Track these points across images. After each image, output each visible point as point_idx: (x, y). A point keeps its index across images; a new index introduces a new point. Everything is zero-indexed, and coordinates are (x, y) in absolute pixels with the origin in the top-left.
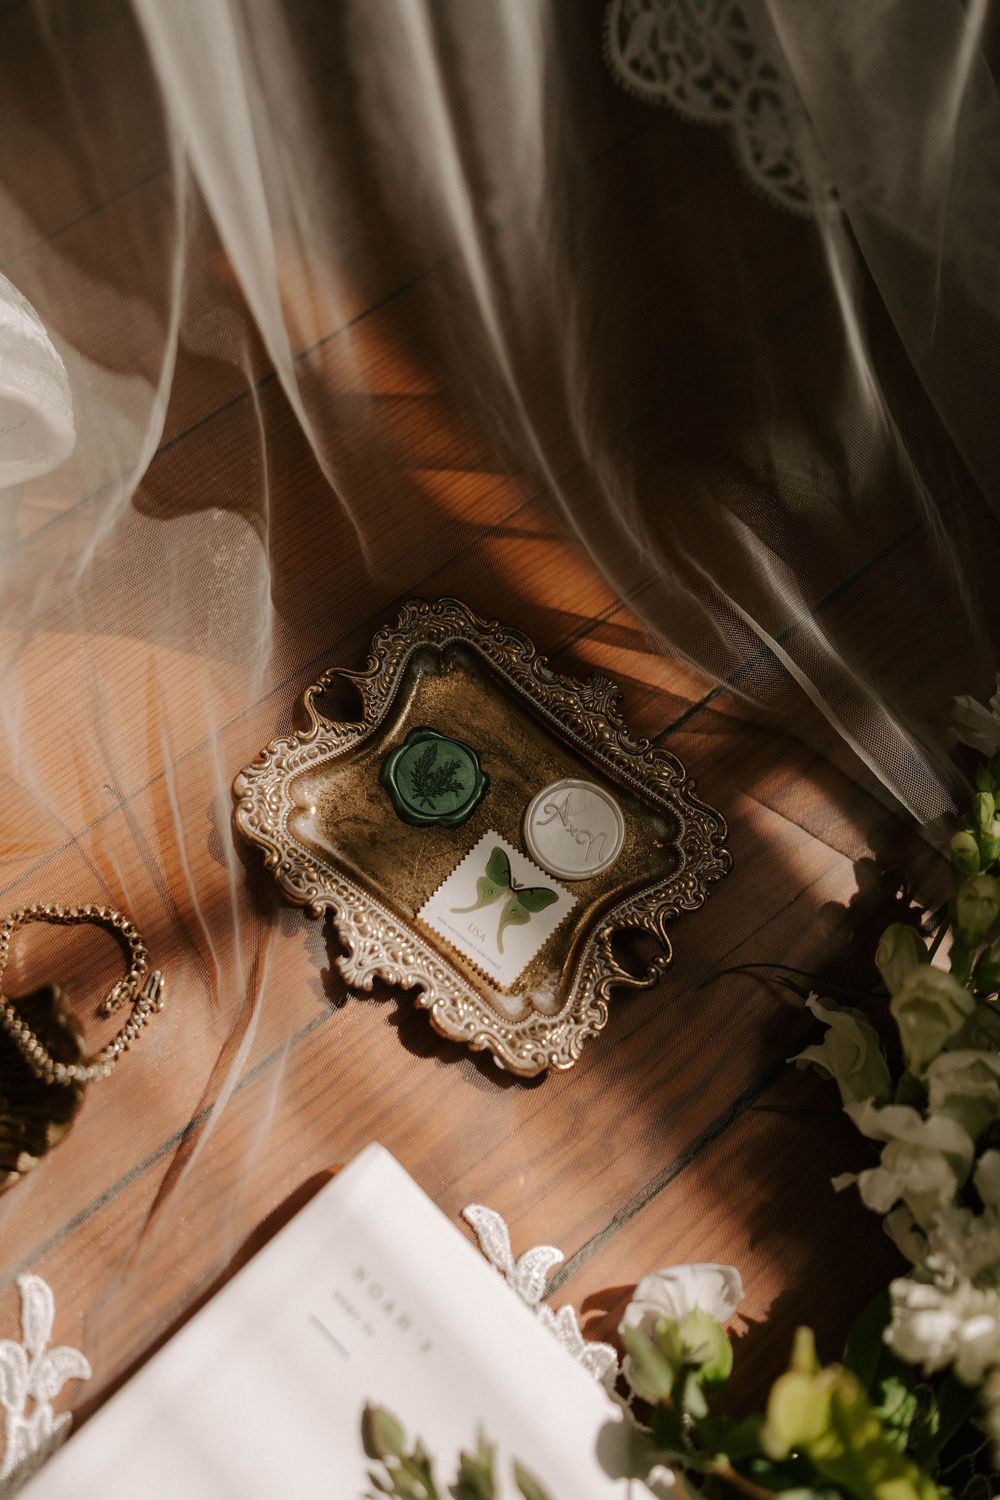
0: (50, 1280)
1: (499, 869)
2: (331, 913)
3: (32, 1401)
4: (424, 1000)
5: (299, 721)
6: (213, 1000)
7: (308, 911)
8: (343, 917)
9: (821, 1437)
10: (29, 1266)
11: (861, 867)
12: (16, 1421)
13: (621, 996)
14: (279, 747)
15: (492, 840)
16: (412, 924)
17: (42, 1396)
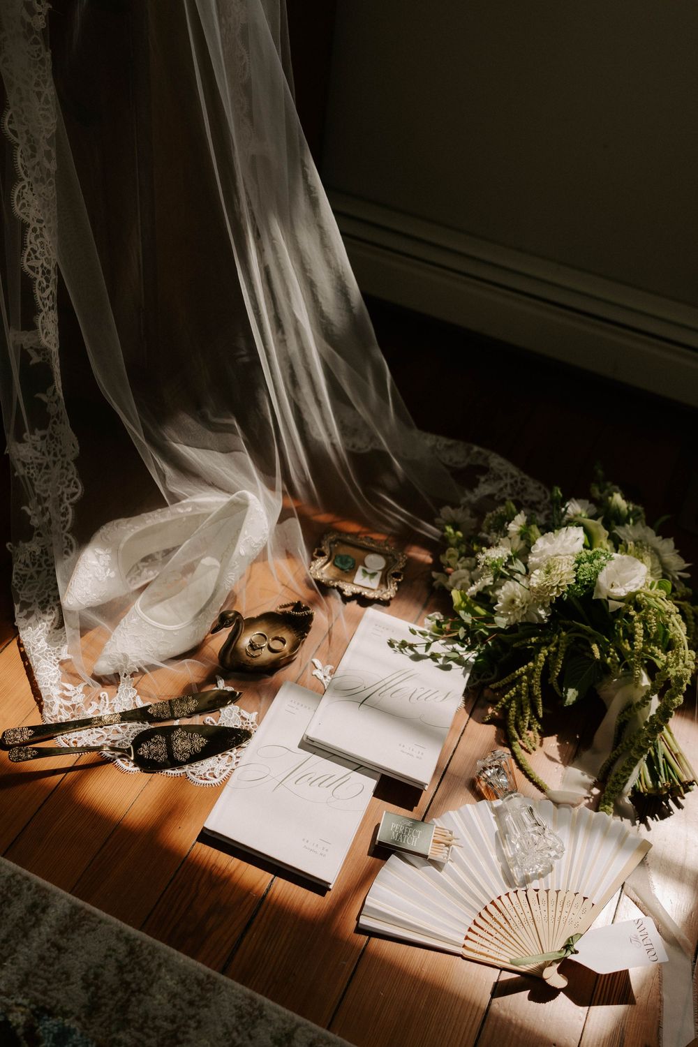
0: (317, 658)
1: (365, 572)
2: (338, 586)
3: (325, 677)
4: (363, 594)
5: (313, 559)
6: (323, 609)
7: (333, 587)
8: (341, 586)
9: (462, 602)
10: (313, 657)
11: (432, 556)
12: (324, 681)
13: (398, 584)
14: (313, 563)
15: (361, 568)
16: (353, 583)
17: (326, 675)
